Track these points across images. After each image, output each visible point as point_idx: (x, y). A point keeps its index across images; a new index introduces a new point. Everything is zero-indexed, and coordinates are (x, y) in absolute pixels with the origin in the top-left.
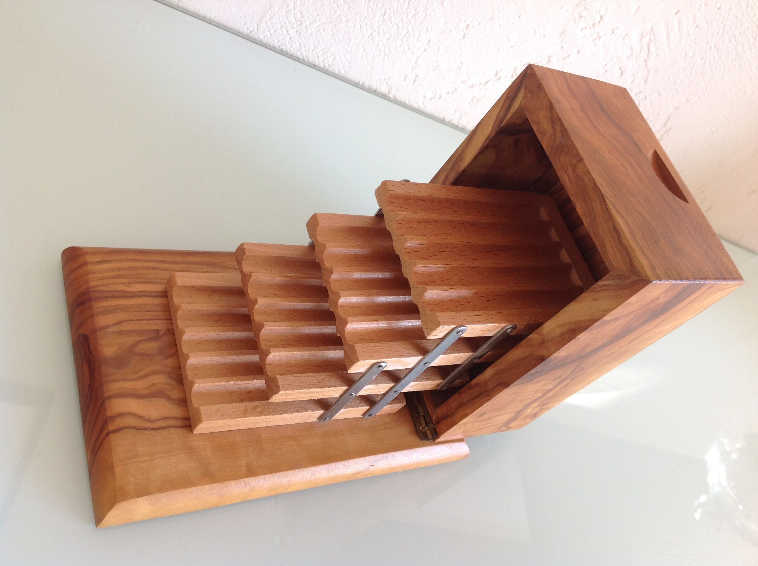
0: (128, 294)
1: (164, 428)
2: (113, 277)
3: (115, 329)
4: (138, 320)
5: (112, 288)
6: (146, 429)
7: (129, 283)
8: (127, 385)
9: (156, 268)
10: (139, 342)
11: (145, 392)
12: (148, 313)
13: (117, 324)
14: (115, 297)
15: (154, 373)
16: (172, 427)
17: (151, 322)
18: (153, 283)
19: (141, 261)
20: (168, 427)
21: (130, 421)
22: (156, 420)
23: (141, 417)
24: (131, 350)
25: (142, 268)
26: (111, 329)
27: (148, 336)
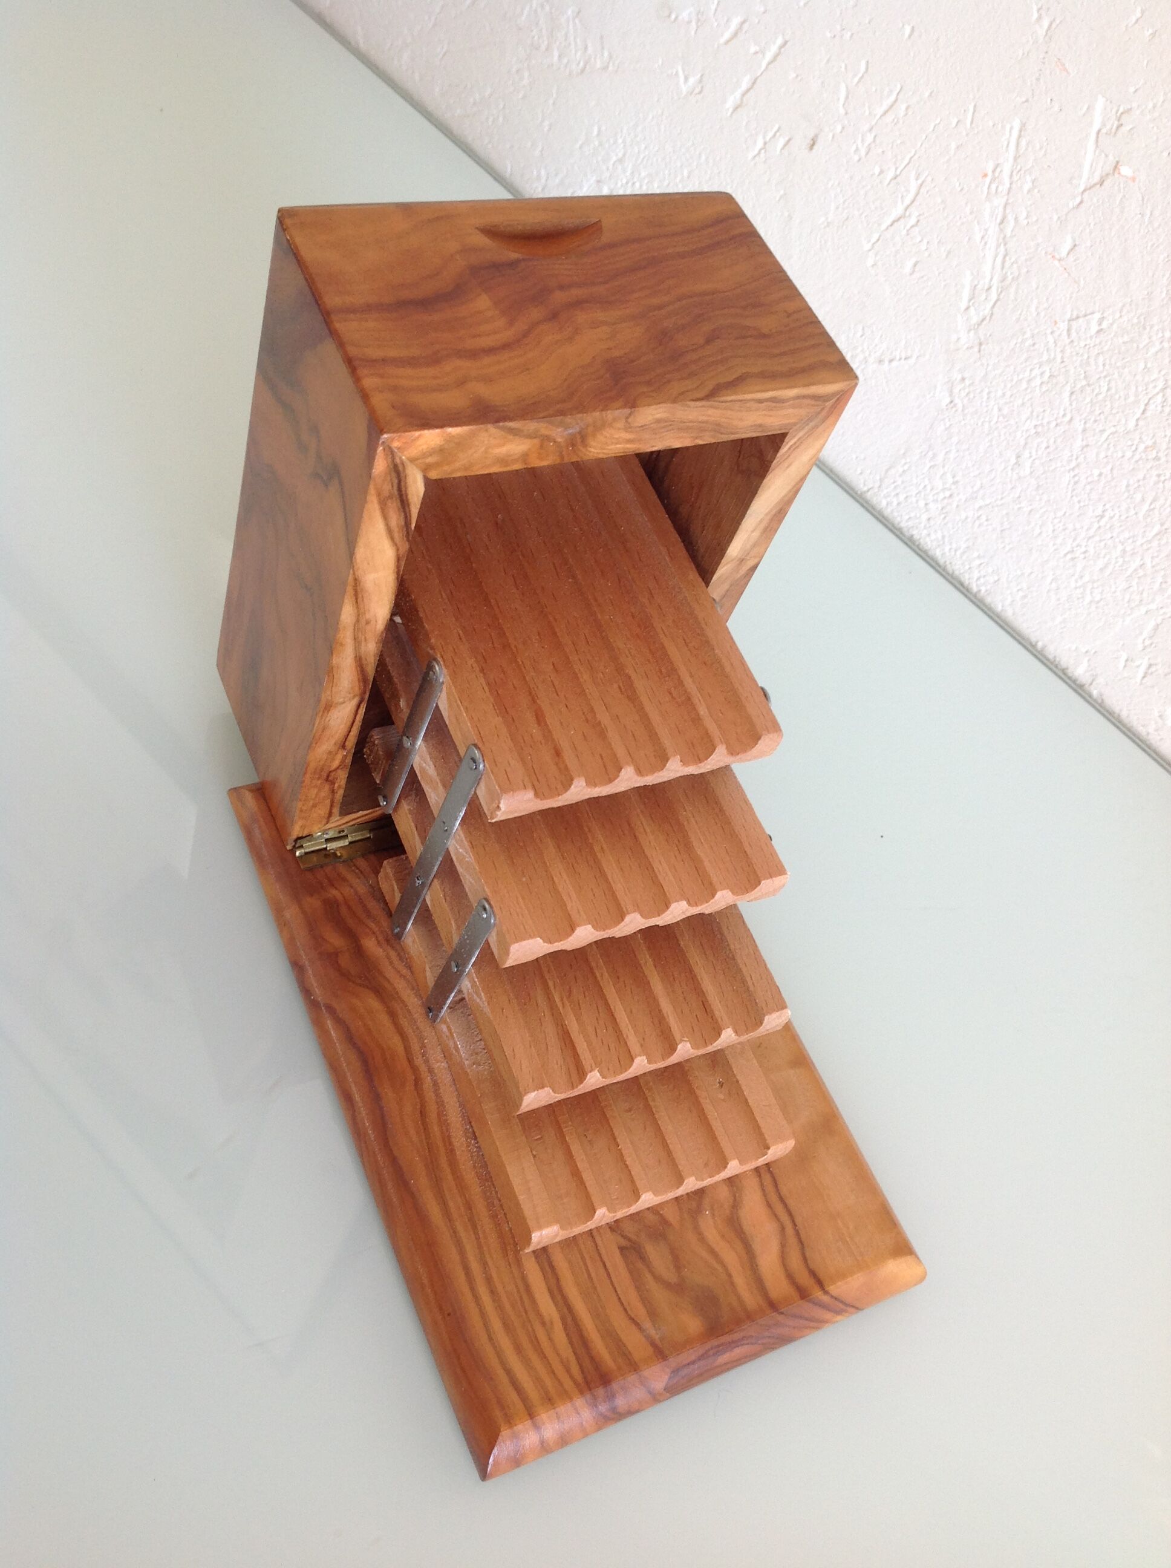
0: (569, 1319)
1: (786, 1205)
2: (543, 1356)
3: (647, 1325)
4: (615, 1288)
5: (567, 1352)
6: (798, 1234)
7: (543, 1324)
8: (741, 1281)
9: (489, 1280)
10: (658, 1278)
11: (739, 1246)
12: (593, 1275)
13: (637, 1324)
14: (585, 1343)
15: (702, 1239)
16: (779, 1194)
17: (608, 1265)
18: (524, 1279)
19: (483, 1314)
20: (782, 1200)
21: (795, 1261)
22: (779, 1220)
23: (783, 1246)
24: (678, 1288)
25: (500, 1308)
26: (652, 1332)
27: (640, 1265)
